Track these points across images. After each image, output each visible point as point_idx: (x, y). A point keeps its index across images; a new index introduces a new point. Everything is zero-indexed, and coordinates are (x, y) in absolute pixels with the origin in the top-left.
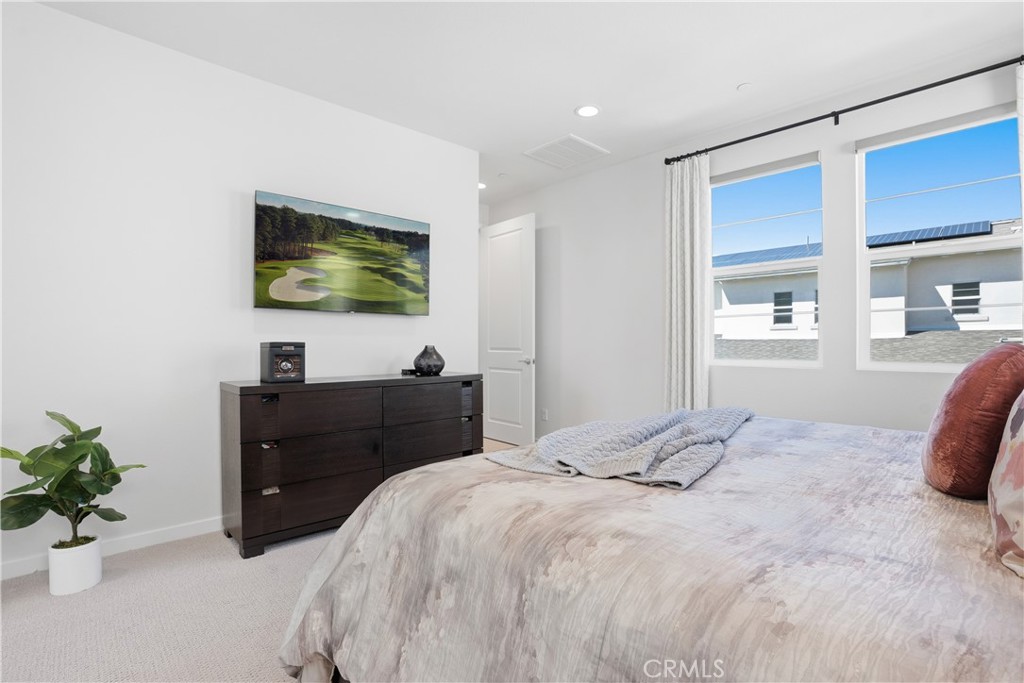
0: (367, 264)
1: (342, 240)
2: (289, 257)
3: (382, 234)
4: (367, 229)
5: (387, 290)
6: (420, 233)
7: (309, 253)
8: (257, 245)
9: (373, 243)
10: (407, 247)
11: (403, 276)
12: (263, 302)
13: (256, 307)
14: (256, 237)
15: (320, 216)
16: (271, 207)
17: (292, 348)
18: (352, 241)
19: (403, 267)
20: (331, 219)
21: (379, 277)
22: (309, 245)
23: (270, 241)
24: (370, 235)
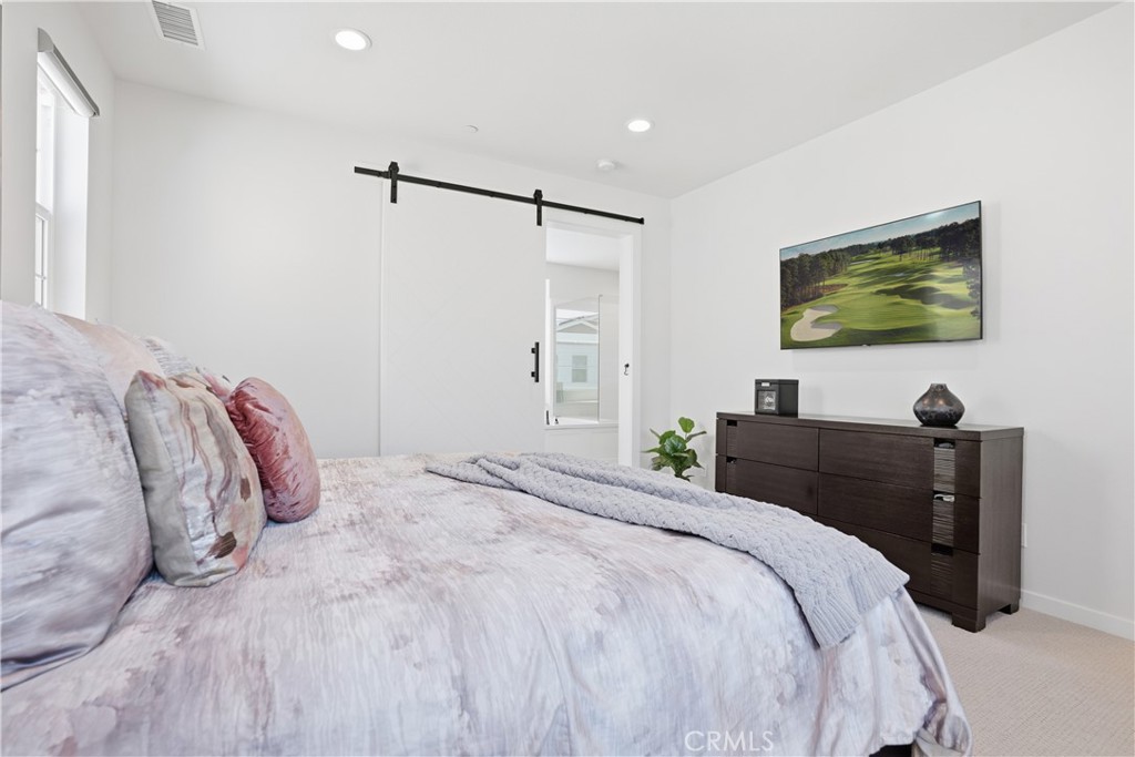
0: (881, 287)
1: (853, 268)
2: (806, 300)
3: (899, 245)
4: (881, 246)
5: (907, 312)
6: (960, 222)
7: (821, 291)
8: (782, 296)
9: (890, 260)
10: (938, 249)
11: (932, 289)
12: (788, 344)
13: (782, 348)
14: (782, 289)
15: (831, 251)
16: (790, 260)
17: (768, 385)
18: (863, 266)
19: (932, 278)
20: (841, 250)
21: (898, 299)
22: (821, 284)
23: (791, 290)
24: (886, 251)
